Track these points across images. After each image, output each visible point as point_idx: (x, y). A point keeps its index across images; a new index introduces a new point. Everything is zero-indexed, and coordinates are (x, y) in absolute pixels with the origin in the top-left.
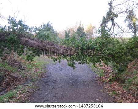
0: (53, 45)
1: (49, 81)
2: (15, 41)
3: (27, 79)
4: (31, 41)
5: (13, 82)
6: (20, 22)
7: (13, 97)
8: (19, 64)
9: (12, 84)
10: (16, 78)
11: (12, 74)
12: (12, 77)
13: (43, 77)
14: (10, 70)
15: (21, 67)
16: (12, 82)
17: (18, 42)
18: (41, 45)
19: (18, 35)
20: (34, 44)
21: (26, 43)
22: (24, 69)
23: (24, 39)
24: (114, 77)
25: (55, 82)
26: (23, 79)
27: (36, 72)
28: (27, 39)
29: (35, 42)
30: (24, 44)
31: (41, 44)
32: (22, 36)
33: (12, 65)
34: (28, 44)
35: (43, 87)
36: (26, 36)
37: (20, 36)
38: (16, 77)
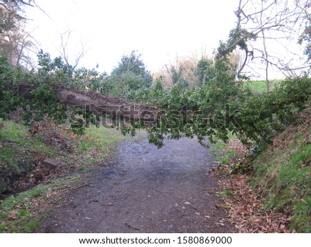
0: (118, 102)
1: (113, 172)
2: (50, 98)
3: (73, 169)
4: (78, 97)
5: (49, 174)
6: (58, 61)
7: (39, 195)
8: (62, 142)
9: (47, 177)
10: (53, 167)
11: (47, 160)
12: (46, 164)
13: (104, 165)
14: (45, 153)
15: (66, 146)
16: (46, 175)
17: (54, 100)
18: (96, 103)
19: (54, 86)
20: (84, 101)
21: (70, 101)
22: (70, 151)
23: (65, 93)
24: (244, 165)
25: (123, 174)
26: (66, 169)
27: (94, 156)
28: (71, 93)
29: (86, 98)
30: (65, 103)
31: (97, 101)
32: (62, 88)
33: (49, 143)
34: (72, 102)
35: (97, 181)
36: (68, 87)
37: (58, 88)
38: (55, 164)
